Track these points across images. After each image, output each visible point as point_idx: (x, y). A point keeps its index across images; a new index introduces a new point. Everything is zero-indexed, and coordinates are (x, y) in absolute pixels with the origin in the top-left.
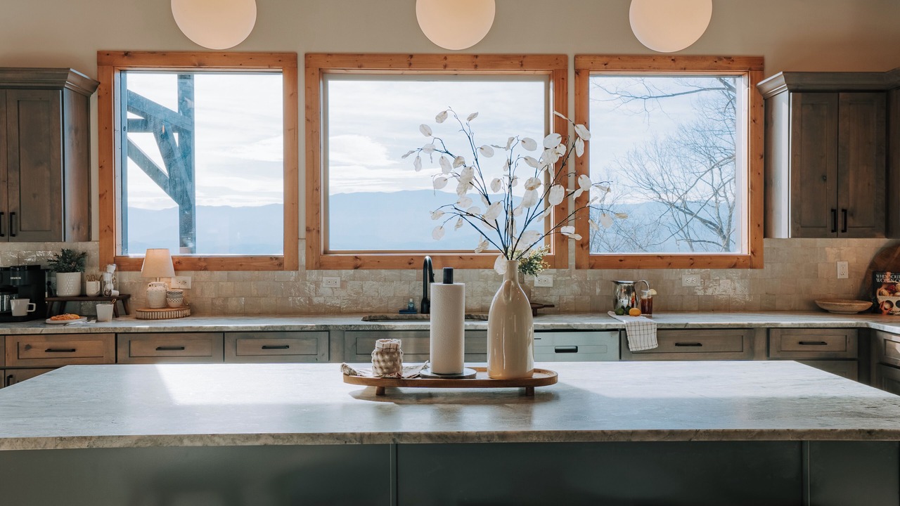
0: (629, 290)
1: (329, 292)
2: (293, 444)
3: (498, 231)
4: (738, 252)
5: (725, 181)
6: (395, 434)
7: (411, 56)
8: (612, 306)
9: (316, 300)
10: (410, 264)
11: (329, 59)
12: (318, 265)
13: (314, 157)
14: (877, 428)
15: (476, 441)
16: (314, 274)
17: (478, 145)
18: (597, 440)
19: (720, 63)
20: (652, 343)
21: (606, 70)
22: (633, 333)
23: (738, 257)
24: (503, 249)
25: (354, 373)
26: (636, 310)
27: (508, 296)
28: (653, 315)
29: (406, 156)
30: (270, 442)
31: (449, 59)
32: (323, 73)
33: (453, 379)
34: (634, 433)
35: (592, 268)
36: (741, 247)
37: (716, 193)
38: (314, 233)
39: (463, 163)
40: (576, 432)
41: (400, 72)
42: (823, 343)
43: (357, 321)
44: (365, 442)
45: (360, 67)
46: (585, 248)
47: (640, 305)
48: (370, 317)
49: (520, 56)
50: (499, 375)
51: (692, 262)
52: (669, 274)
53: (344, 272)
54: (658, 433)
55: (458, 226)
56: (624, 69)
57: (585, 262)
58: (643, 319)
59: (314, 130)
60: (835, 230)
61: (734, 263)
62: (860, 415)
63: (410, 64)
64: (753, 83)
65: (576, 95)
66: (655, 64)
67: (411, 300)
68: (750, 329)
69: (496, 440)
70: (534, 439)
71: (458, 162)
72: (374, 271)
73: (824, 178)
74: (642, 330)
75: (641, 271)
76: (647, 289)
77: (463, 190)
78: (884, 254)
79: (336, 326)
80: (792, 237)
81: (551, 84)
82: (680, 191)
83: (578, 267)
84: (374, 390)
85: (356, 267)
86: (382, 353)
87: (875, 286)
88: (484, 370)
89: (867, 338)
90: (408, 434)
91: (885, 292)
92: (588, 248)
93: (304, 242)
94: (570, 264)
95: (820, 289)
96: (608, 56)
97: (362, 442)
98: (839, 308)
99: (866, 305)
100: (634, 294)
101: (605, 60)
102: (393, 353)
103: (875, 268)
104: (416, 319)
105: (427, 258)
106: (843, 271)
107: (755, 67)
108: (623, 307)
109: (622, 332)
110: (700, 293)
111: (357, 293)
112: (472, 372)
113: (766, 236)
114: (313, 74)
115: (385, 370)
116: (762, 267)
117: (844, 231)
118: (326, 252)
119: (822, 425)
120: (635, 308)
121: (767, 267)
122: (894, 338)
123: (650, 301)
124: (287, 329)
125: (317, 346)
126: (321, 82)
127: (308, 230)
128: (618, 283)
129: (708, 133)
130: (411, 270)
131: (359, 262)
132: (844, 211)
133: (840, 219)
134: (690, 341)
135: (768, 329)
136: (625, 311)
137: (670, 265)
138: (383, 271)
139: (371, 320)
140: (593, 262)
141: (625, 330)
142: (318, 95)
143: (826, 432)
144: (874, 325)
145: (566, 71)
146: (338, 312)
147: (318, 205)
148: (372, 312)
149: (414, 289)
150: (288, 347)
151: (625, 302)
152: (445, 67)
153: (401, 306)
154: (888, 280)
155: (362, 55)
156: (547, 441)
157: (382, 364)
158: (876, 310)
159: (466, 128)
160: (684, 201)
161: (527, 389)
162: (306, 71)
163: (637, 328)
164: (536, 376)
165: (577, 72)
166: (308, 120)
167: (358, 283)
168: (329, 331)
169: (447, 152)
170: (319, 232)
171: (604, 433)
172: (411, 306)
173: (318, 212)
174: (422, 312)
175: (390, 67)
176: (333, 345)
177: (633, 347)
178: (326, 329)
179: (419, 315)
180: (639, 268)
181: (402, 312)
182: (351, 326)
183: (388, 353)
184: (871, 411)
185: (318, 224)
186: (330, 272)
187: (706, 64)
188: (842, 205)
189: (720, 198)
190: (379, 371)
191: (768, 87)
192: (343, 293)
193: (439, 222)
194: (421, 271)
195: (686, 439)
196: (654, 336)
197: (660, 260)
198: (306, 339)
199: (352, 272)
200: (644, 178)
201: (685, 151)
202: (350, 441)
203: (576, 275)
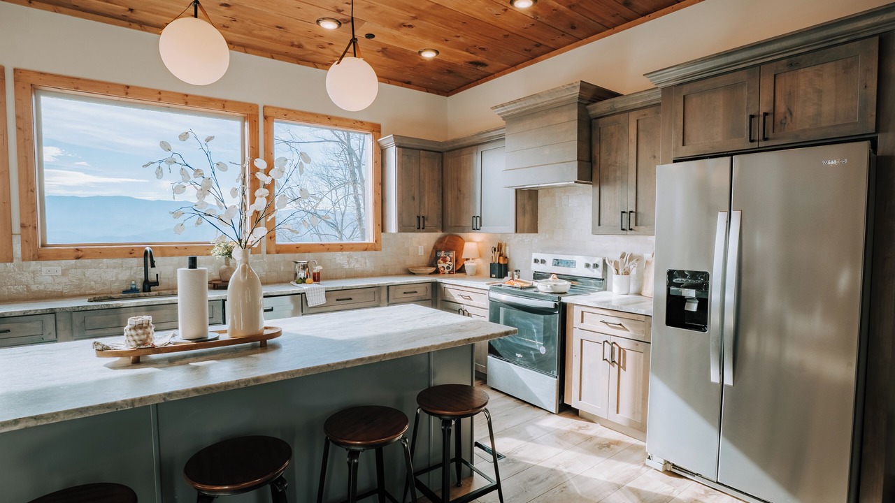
0: (304, 267)
1: (50, 279)
2: (59, 420)
3: (234, 227)
4: (367, 241)
5: (339, 198)
6: (165, 394)
7: (128, 87)
8: (293, 278)
9: (34, 288)
10: (131, 253)
11: (42, 77)
12: (36, 257)
13: (27, 162)
14: (472, 337)
15: (236, 387)
16: (34, 265)
17: (215, 161)
18: (324, 371)
19: (356, 124)
20: (322, 300)
21: (286, 119)
22: (310, 295)
23: (368, 244)
24: (237, 241)
25: (108, 348)
26: (310, 279)
27: (245, 276)
28: (321, 282)
29: (147, 166)
30: (32, 424)
31: (163, 94)
32: (35, 89)
33: (201, 341)
34: (347, 362)
35: (278, 253)
36: (370, 239)
37: (334, 204)
38: (30, 229)
39: (203, 174)
40: (310, 368)
41: (117, 98)
42: (416, 292)
43: (84, 303)
44: (137, 405)
45: (76, 89)
46: (273, 239)
47: (312, 276)
48: (94, 298)
49: (223, 101)
50: (240, 335)
51: (342, 248)
52: (327, 256)
53: (63, 262)
54: (362, 359)
55: (198, 223)
56: (298, 120)
57: (273, 249)
58: (315, 285)
59: (27, 138)
60: (419, 228)
61: (366, 248)
62: (459, 331)
63: (127, 93)
64: (375, 139)
65: (264, 133)
66: (318, 120)
67: (133, 282)
68: (378, 287)
69: (252, 384)
70: (281, 378)
71: (198, 173)
72: (96, 260)
73: (414, 198)
74: (316, 293)
75: (310, 254)
76: (316, 265)
77: (202, 196)
78: (440, 241)
79: (63, 308)
80: (399, 232)
81: (246, 123)
82: (313, 203)
83: (268, 253)
84: (129, 360)
85: (78, 258)
86: (135, 328)
87: (437, 258)
88: (225, 332)
89: (436, 287)
90: (177, 392)
91: (441, 262)
92: (275, 240)
93: (19, 237)
94: (262, 250)
95: (410, 262)
96: (287, 110)
97: (133, 406)
98: (422, 272)
99: (433, 269)
100: (307, 269)
101: (285, 112)
102: (146, 328)
103: (436, 249)
104: (139, 297)
105: (148, 249)
106: (421, 252)
107: (376, 129)
108: (301, 278)
109: (303, 295)
110: (347, 267)
111: (80, 279)
112: (215, 335)
113: (383, 231)
114: (24, 88)
115: (139, 343)
116: (381, 250)
117: (423, 229)
118: (43, 246)
119: (447, 340)
120: (309, 279)
121: (383, 249)
122: (447, 286)
123: (319, 273)
124: (6, 315)
125: (43, 327)
126: (33, 97)
127: (23, 226)
128: (296, 263)
129: (329, 168)
130: (132, 259)
131: (80, 254)
132: (423, 217)
133: (421, 222)
134: (345, 297)
135: (388, 286)
136: (303, 281)
137: (328, 250)
138: (105, 260)
139: (95, 301)
140: (278, 249)
141: (305, 293)
142: (30, 108)
143: (450, 343)
144: (439, 280)
145: (257, 116)
146: (60, 296)
147: (34, 204)
148: (95, 294)
149: (135, 273)
150: (9, 331)
151: (302, 274)
152: (160, 99)
153: (124, 287)
154: (443, 255)
155: (78, 79)
156: (290, 377)
157: (136, 338)
158: (437, 272)
159: (205, 147)
160: (315, 210)
161: (261, 342)
162: (15, 84)
163: (313, 292)
164: (266, 332)
165: (265, 118)
166: (19, 128)
167: (80, 270)
168: (55, 313)
169: (187, 165)
170: (35, 228)
171: (328, 365)
172: (134, 287)
173: (34, 211)
174: (144, 291)
175: (107, 93)
176: (60, 325)
177: (310, 304)
178: (53, 312)
179: (142, 294)
180: (309, 252)
181: (124, 292)
182: (78, 307)
183: (141, 328)
184: (463, 328)
185: (35, 221)
186: (50, 262)
187: (348, 124)
188: (422, 214)
189: (336, 209)
190: (133, 343)
191: (383, 143)
192: (65, 280)
193: (180, 220)
194: (142, 260)
195: (378, 360)
196: (324, 296)
197: (322, 246)
198: (30, 322)
199: (73, 262)
200: (290, 194)
201: (316, 178)
202: (122, 407)
203: (266, 258)
